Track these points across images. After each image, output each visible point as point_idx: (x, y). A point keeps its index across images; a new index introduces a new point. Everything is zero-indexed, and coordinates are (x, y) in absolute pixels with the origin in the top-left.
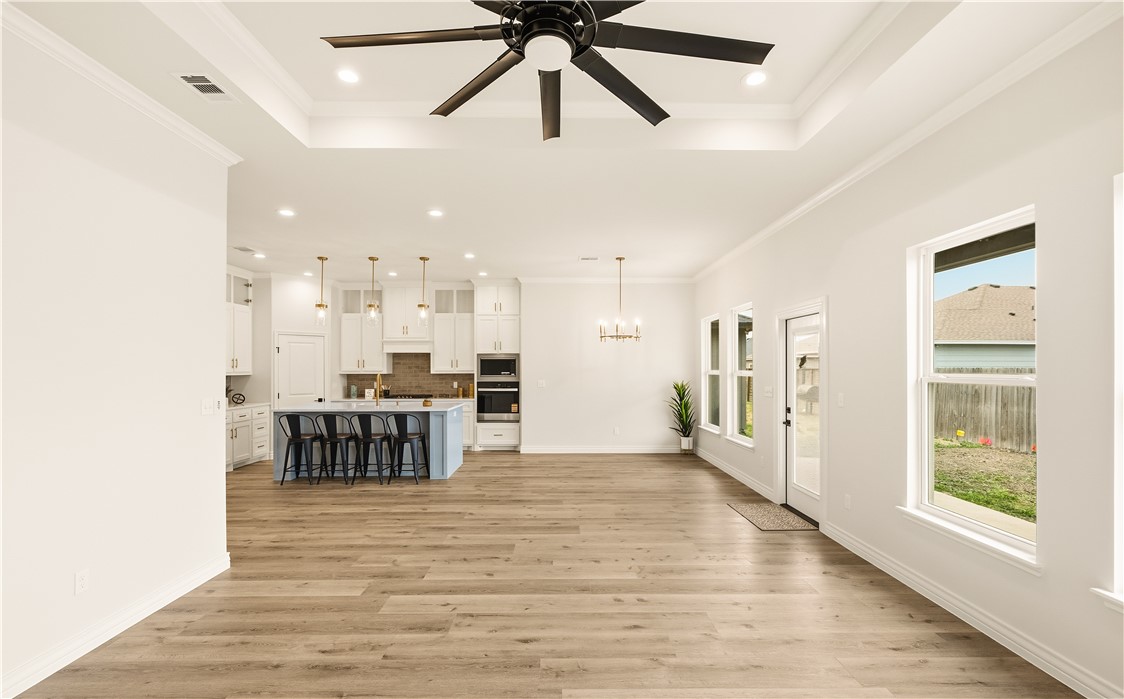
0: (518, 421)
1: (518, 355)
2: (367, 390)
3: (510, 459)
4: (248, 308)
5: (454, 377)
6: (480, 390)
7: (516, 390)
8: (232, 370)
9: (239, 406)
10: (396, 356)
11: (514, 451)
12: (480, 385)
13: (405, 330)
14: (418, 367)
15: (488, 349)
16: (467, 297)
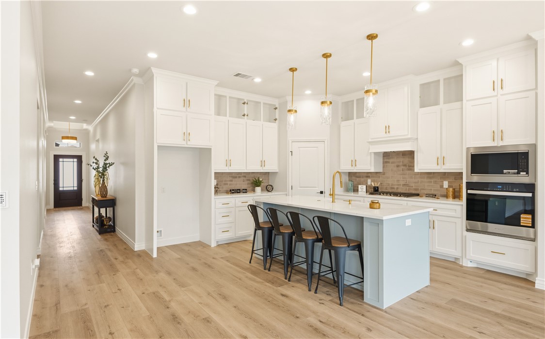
0: (534, 240)
1: (534, 146)
2: (360, 186)
3: (514, 294)
4: (275, 125)
5: (445, 175)
6: (469, 192)
7: (530, 195)
8: (261, 168)
9: (270, 194)
10: (386, 155)
11: (526, 281)
12: (470, 185)
13: (387, 129)
14: (405, 165)
15: (484, 142)
16: (455, 85)
